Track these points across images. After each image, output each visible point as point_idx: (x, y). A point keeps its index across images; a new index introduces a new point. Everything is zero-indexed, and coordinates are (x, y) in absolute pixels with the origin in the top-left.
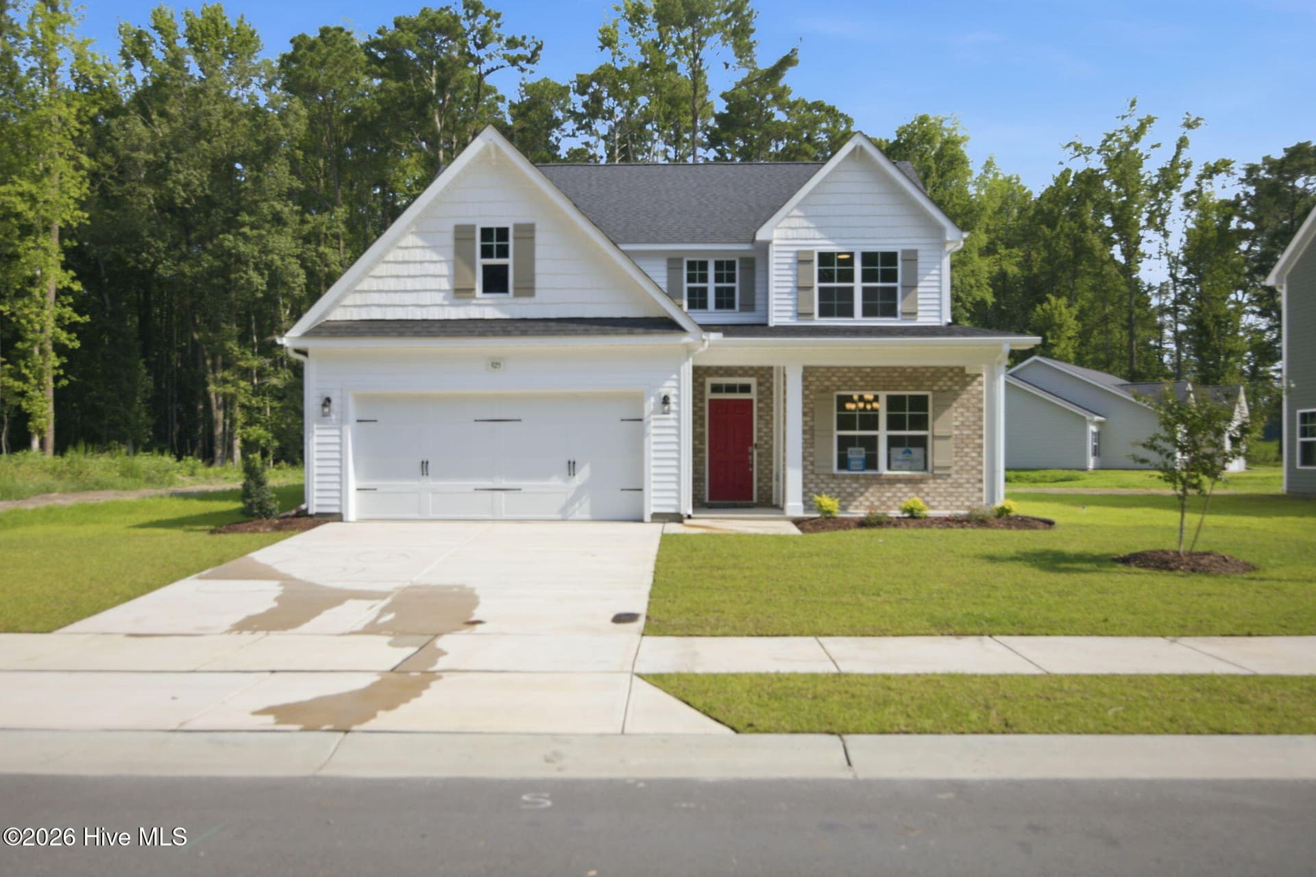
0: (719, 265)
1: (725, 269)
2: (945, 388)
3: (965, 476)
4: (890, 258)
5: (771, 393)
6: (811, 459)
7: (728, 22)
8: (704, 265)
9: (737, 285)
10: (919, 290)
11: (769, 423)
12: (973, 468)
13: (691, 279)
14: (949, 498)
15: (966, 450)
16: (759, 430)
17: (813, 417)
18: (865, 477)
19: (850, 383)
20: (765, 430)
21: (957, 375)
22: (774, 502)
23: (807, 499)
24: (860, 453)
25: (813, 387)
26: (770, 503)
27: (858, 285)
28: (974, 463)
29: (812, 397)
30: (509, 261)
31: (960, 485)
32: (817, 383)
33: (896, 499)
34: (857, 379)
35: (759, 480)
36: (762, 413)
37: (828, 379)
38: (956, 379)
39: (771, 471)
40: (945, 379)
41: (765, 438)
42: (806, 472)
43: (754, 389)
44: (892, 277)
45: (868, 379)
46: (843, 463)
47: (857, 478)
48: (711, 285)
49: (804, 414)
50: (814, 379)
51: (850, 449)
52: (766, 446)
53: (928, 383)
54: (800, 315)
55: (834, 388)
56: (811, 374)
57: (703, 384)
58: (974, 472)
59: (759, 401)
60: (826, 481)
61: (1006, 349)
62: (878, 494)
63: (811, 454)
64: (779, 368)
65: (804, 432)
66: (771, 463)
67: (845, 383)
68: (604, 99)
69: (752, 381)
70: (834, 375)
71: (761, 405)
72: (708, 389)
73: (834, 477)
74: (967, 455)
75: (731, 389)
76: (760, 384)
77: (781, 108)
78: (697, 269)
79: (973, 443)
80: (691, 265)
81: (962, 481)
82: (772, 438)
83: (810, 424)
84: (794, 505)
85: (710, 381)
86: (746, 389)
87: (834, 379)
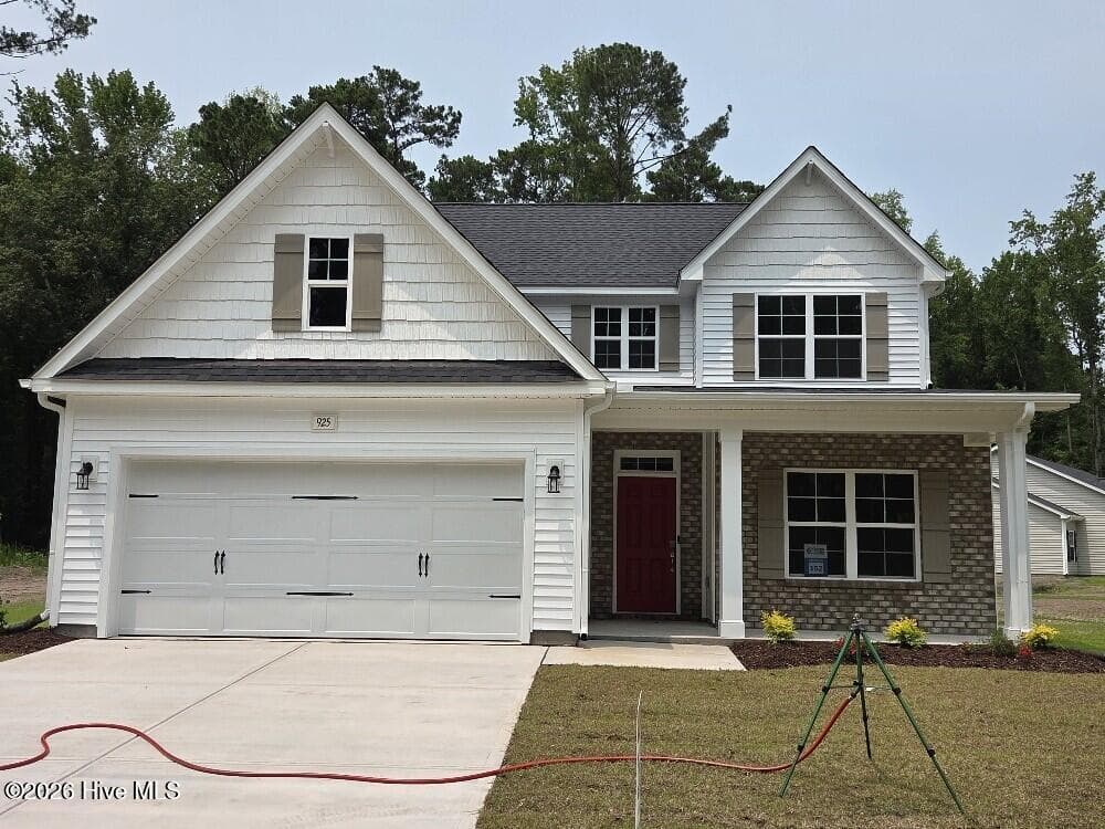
0: (634, 314)
1: (642, 318)
2: (936, 465)
3: (968, 587)
4: (851, 303)
5: (700, 471)
6: (754, 558)
7: (655, 91)
8: (616, 314)
9: (656, 338)
10: (891, 343)
11: (697, 508)
12: (980, 575)
13: (600, 330)
14: (946, 618)
15: (968, 551)
16: (683, 519)
17: (756, 503)
18: (829, 585)
19: (805, 458)
20: (692, 519)
21: (951, 448)
22: (704, 616)
23: (749, 612)
24: (821, 552)
25: (754, 463)
26: (698, 615)
27: (810, 337)
28: (980, 569)
29: (754, 475)
30: (348, 284)
31: (962, 600)
32: (762, 457)
33: (871, 616)
34: (816, 452)
35: (684, 585)
36: (686, 497)
37: (775, 451)
38: (952, 453)
39: (700, 575)
40: (936, 453)
41: (691, 530)
42: (748, 576)
43: (677, 465)
44: (855, 327)
45: (830, 452)
46: (798, 565)
47: (816, 586)
48: (625, 338)
49: (744, 498)
50: (758, 451)
51: (806, 546)
52: (693, 540)
53: (914, 459)
54: (737, 374)
55: (783, 464)
56: (753, 445)
57: (611, 458)
58: (981, 581)
59: (684, 480)
60: (775, 589)
61: (1030, 408)
62: (846, 609)
63: (755, 552)
64: (709, 434)
65: (744, 522)
66: (699, 562)
67: (799, 458)
68: (526, 178)
69: (675, 455)
70: (783, 447)
71: (686, 486)
72: (617, 464)
73: (784, 583)
74: (969, 556)
75: (647, 464)
76: (684, 459)
77: (709, 189)
78: (607, 319)
79: (978, 541)
80: (600, 314)
81: (964, 594)
82: (700, 529)
83: (754, 511)
84: (732, 622)
85: (620, 454)
86: (666, 464)
87: (785, 451)
